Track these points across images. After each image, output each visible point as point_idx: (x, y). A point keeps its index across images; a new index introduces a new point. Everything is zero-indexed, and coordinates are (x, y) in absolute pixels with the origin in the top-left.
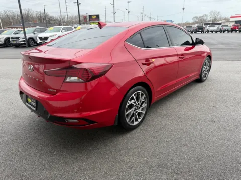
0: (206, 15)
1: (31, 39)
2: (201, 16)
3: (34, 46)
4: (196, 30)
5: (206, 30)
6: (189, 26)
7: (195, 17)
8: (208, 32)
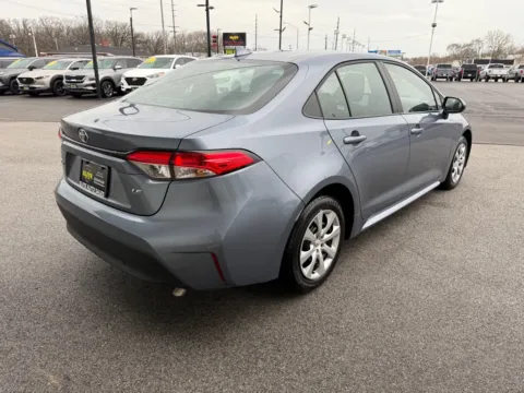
0: (478, 41)
1: (108, 80)
2: (469, 42)
3: (114, 96)
4: (460, 74)
5: (482, 74)
6: (443, 64)
7: (454, 45)
8: (487, 78)
